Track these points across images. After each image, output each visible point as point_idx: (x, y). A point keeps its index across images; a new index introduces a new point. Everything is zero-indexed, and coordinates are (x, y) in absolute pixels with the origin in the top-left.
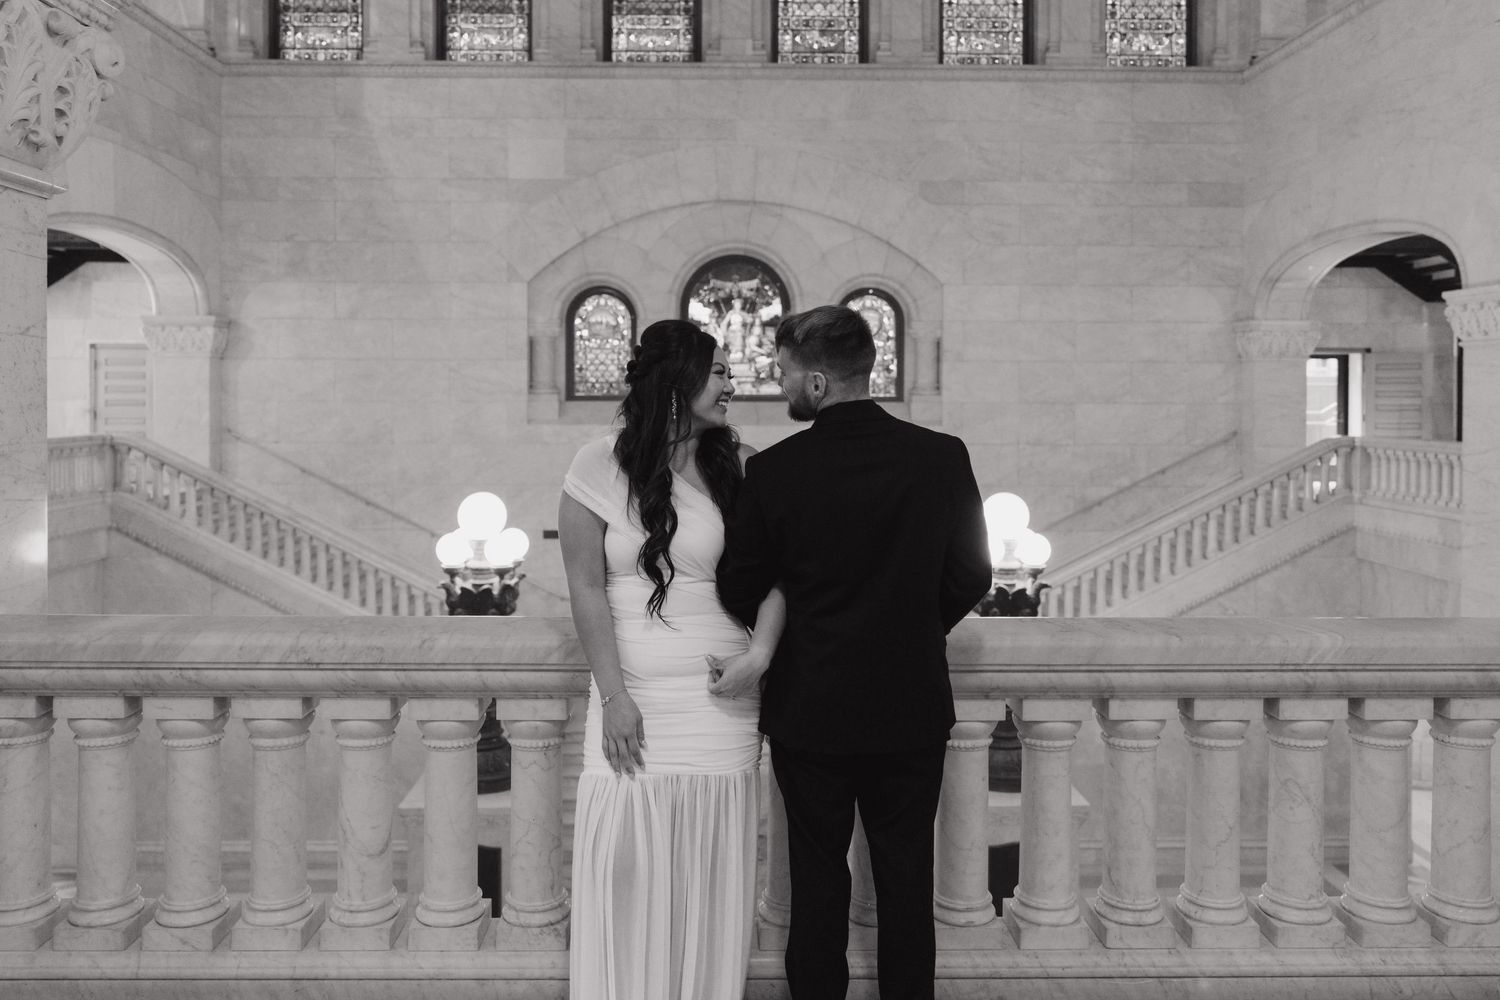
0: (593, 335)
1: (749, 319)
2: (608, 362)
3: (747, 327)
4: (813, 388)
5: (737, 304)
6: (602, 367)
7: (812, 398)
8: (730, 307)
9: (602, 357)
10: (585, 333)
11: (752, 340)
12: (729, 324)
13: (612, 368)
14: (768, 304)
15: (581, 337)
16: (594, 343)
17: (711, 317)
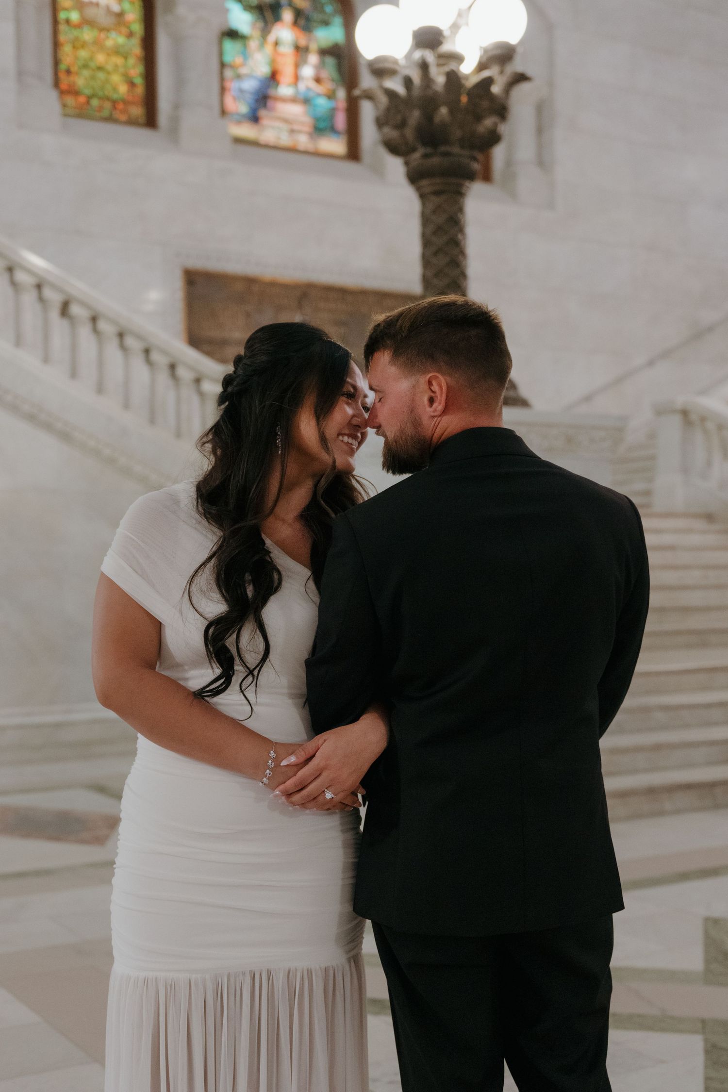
0: (86, 22)
1: (303, 42)
2: (109, 67)
3: (301, 51)
4: (425, 400)
5: (287, 16)
6: (101, 75)
7: (426, 421)
8: (277, 18)
9: (101, 58)
10: (75, 16)
11: (308, 71)
12: (276, 44)
13: (116, 78)
14: (326, 23)
15: (68, 21)
16: (88, 35)
17: (253, 25)
